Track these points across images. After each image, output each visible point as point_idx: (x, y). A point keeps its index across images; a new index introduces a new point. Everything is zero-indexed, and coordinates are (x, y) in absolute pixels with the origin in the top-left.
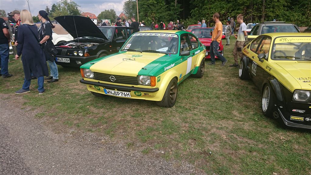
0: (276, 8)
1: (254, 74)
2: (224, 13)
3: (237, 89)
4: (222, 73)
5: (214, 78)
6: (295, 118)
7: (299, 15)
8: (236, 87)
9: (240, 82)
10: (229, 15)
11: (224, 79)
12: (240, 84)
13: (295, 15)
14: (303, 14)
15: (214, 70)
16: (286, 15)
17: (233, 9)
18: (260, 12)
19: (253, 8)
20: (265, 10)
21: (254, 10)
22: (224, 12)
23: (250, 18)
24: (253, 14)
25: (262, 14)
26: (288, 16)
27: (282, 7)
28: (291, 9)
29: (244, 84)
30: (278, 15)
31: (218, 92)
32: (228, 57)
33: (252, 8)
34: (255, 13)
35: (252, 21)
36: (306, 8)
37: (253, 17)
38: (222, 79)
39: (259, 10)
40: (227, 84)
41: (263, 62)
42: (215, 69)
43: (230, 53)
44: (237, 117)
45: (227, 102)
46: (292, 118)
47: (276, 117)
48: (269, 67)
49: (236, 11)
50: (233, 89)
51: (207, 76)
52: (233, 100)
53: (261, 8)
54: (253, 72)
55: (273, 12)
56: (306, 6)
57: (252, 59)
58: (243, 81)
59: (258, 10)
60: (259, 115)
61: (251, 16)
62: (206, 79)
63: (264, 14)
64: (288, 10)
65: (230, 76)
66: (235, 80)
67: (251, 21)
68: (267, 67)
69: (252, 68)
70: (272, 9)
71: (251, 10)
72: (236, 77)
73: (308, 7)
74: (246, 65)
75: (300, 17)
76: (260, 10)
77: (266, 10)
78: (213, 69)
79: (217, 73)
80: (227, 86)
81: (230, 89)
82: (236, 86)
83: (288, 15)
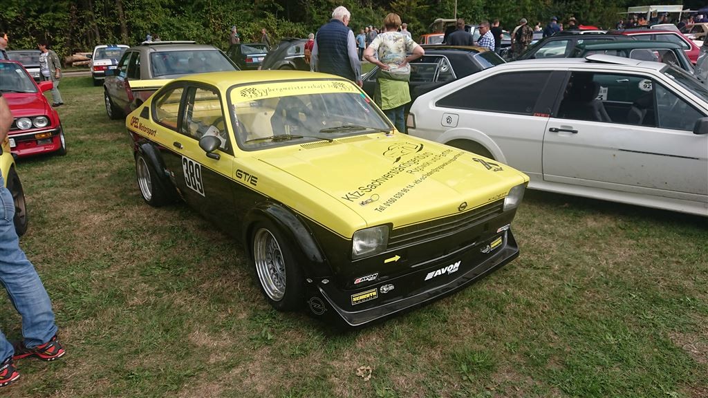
0: (148, 8)
1: (198, 191)
2: (17, 17)
3: (161, 244)
4: (85, 197)
5: (70, 224)
6: (361, 298)
7: (199, 26)
8: (154, 237)
9: (155, 215)
10: (32, 23)
11: (104, 218)
12: (160, 224)
13: (192, 26)
14: (206, 25)
15: (55, 194)
16: (173, 25)
17: (39, 9)
18: (113, 18)
19: (94, 9)
20: (124, 13)
21: (98, 13)
22: (13, 14)
23: (95, 33)
24: (99, 21)
25: (120, 22)
26: (178, 28)
27: (160, 7)
28: (180, 12)
29: (171, 222)
30: (156, 26)
31: (107, 274)
32: (81, 142)
33: (91, 9)
34: (103, 21)
35: (101, 38)
36: (207, 12)
37: (99, 31)
38: (97, 219)
39: (111, 14)
40: (122, 235)
41: (218, 159)
42: (61, 189)
43: (81, 129)
44: (214, 350)
45: (155, 304)
46: (354, 299)
47: (319, 310)
48: (246, 174)
49: (50, 13)
50: (146, 245)
51: (44, 223)
52: (168, 290)
53: (113, 9)
54: (192, 187)
55: (143, 17)
56: (206, 8)
57: (175, 149)
58: (162, 213)
59: (108, 12)
60: (264, 313)
61: (94, 27)
62: (44, 234)
63: (124, 23)
64: (173, 15)
65: (118, 205)
66: (137, 214)
67: (98, 40)
68: (240, 173)
69: (186, 175)
70: (139, 12)
71: (90, 13)
72: (138, 203)
73: (209, 10)
74: (158, 167)
75: (202, 31)
76: (114, 13)
77: (126, 12)
78: (53, 190)
79: (71, 199)
80: (126, 241)
81: (140, 248)
82: (151, 235)
83: (177, 25)
